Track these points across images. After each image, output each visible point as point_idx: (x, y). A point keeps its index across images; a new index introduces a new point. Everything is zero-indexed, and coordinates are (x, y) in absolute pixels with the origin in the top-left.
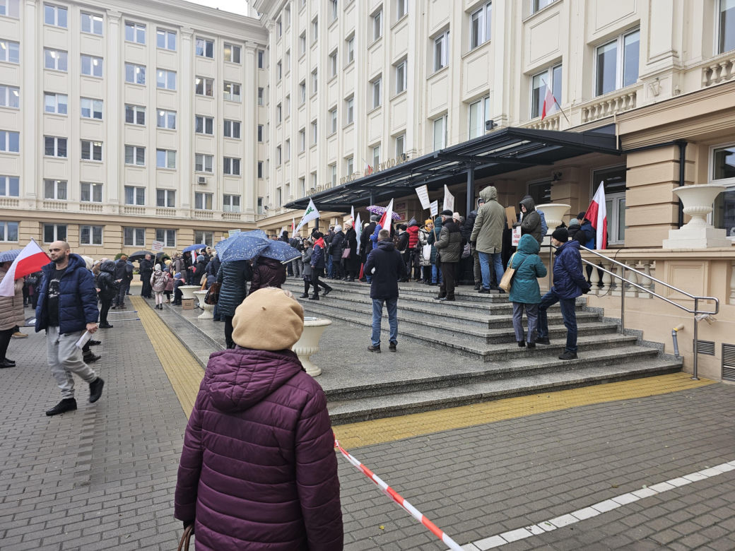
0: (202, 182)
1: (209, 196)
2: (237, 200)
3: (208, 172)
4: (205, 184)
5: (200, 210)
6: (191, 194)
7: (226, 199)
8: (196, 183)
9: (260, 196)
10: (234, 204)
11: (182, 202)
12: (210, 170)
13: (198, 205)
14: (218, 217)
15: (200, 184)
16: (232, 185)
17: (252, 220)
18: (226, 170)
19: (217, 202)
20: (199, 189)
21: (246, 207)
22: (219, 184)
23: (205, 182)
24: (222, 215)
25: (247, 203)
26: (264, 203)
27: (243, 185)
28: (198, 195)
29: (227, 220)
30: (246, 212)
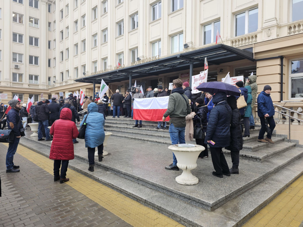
0: (17, 67)
1: (21, 75)
2: (36, 78)
3: (20, 63)
4: (18, 69)
5: (15, 82)
6: (10, 74)
7: (31, 77)
8: (13, 68)
9: (50, 76)
10: (35, 80)
11: (5, 78)
12: (21, 61)
13: (14, 79)
14: (26, 86)
15: (15, 68)
16: (34, 70)
17: (45, 88)
18: (31, 62)
19: (26, 79)
20: (15, 71)
21: (42, 81)
22: (26, 69)
23: (19, 68)
24: (29, 85)
26: (52, 80)
27: (41, 70)
28: (14, 75)
29: (31, 88)
30: (42, 84)
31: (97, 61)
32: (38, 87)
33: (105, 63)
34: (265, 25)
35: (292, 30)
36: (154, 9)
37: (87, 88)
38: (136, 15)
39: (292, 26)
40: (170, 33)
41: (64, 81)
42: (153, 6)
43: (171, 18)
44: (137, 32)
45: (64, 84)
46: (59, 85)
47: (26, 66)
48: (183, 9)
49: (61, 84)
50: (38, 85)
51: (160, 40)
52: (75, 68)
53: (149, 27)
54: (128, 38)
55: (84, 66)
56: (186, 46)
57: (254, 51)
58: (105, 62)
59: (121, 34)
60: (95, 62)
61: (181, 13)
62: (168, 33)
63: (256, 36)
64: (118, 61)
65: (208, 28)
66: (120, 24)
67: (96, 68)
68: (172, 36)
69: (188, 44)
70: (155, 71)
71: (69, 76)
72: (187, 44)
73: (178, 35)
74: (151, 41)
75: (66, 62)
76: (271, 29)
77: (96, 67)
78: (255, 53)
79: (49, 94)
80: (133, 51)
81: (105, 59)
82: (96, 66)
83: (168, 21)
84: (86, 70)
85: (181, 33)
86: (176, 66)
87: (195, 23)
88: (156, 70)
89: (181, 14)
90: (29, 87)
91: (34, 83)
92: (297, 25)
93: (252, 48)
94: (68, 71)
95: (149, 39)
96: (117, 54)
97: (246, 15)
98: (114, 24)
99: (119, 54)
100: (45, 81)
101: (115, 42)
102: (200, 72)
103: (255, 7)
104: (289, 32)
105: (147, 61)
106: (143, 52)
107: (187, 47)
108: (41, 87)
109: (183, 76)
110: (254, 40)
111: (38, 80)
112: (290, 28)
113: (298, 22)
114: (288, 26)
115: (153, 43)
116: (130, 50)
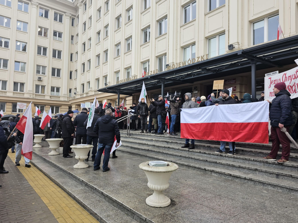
0: (40, 79)
1: (43, 87)
2: (58, 90)
3: (43, 75)
4: (41, 81)
5: (38, 94)
6: (34, 85)
7: (53, 89)
8: (37, 80)
9: (71, 88)
10: (56, 92)
11: (28, 89)
12: (44, 74)
13: (37, 91)
14: (48, 98)
15: (39, 80)
16: (55, 82)
17: (66, 99)
18: (53, 74)
20: (38, 83)
21: (63, 93)
22: (49, 81)
23: (42, 80)
24: (50, 97)
25: (64, 91)
28: (37, 86)
29: (53, 99)
30: (63, 95)
31: (119, 71)
32: (59, 99)
33: (128, 73)
37: (109, 100)
38: (164, 20)
40: (207, 35)
41: (84, 92)
43: (209, 17)
44: (166, 38)
45: (85, 95)
46: (79, 97)
47: (48, 78)
49: (82, 96)
50: (60, 97)
51: (194, 44)
52: (96, 79)
53: (180, 30)
54: (155, 45)
55: (106, 77)
56: (231, 47)
58: (128, 71)
59: (146, 41)
60: (117, 72)
61: (222, 11)
62: (204, 35)
67: (118, 78)
68: (209, 39)
69: (233, 44)
70: (193, 77)
71: (90, 87)
72: (233, 45)
73: (217, 37)
74: (182, 45)
75: (88, 73)
77: (119, 77)
79: (69, 106)
80: (160, 59)
81: (128, 69)
82: (118, 77)
83: (205, 21)
84: (108, 81)
85: (223, 33)
86: (221, 71)
89: (222, 13)
90: (51, 98)
91: (55, 94)
94: (89, 82)
95: (180, 43)
96: (142, 63)
99: (143, 63)
100: (66, 93)
101: (140, 50)
107: (233, 49)
108: (62, 99)
111: (59, 92)
115: (184, 48)
116: (157, 57)
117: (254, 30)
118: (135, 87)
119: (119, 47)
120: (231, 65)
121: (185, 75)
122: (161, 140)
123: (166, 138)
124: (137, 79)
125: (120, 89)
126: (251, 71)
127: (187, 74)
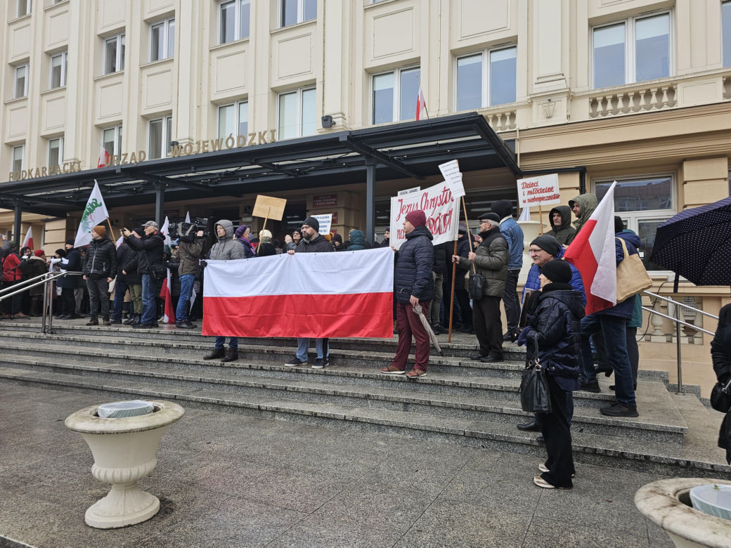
31: (23, 142)
33: (54, 152)
34: (538, 89)
35: (600, 108)
36: (224, 13)
38: (166, 23)
39: (600, 99)
40: (277, 83)
42: (222, 5)
43: (280, 42)
44: (170, 71)
48: (316, 22)
51: (243, 99)
53: (210, 59)
54: (140, 85)
56: (327, 121)
57: (520, 149)
59: (114, 70)
60: (17, 146)
61: (310, 34)
63: (513, 116)
64: (102, 150)
65: (382, 83)
66: (111, 42)
67: (18, 163)
68: (280, 93)
69: (333, 116)
70: (240, 182)
72: (331, 117)
73: (299, 92)
76: (553, 99)
77: (21, 160)
78: (520, 154)
80: (155, 123)
82: (17, 159)
83: (270, 50)
85: (310, 86)
86: (305, 173)
87: (352, 64)
88: (242, 180)
92: (609, 97)
93: (514, 140)
95: (209, 93)
96: (99, 127)
97: (485, 61)
98: (93, 38)
99: (105, 129)
101: (94, 91)
102: (399, 193)
103: (510, 43)
104: (591, 111)
105: (230, 144)
106: (190, 128)
107: (331, 126)
109: (321, 204)
110: (508, 123)
112: (594, 103)
113: (613, 90)
114: (590, 99)
115: (220, 106)
116: (145, 118)
117: (374, 92)
118: (75, 192)
119: (25, 73)
120: (327, 162)
121: (220, 174)
122: (149, 342)
123: (163, 337)
124: (80, 171)
125: (22, 197)
126: (365, 181)
127: (227, 174)
